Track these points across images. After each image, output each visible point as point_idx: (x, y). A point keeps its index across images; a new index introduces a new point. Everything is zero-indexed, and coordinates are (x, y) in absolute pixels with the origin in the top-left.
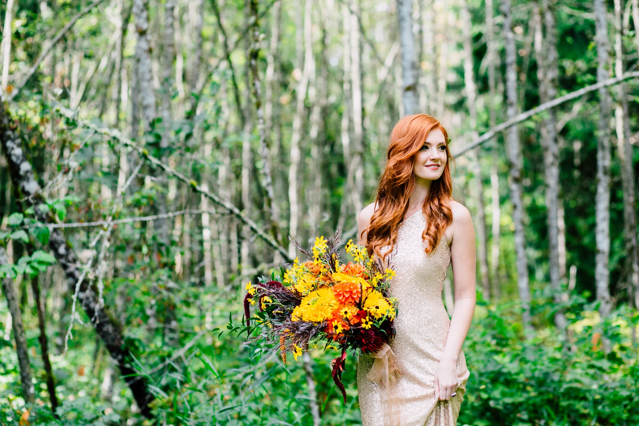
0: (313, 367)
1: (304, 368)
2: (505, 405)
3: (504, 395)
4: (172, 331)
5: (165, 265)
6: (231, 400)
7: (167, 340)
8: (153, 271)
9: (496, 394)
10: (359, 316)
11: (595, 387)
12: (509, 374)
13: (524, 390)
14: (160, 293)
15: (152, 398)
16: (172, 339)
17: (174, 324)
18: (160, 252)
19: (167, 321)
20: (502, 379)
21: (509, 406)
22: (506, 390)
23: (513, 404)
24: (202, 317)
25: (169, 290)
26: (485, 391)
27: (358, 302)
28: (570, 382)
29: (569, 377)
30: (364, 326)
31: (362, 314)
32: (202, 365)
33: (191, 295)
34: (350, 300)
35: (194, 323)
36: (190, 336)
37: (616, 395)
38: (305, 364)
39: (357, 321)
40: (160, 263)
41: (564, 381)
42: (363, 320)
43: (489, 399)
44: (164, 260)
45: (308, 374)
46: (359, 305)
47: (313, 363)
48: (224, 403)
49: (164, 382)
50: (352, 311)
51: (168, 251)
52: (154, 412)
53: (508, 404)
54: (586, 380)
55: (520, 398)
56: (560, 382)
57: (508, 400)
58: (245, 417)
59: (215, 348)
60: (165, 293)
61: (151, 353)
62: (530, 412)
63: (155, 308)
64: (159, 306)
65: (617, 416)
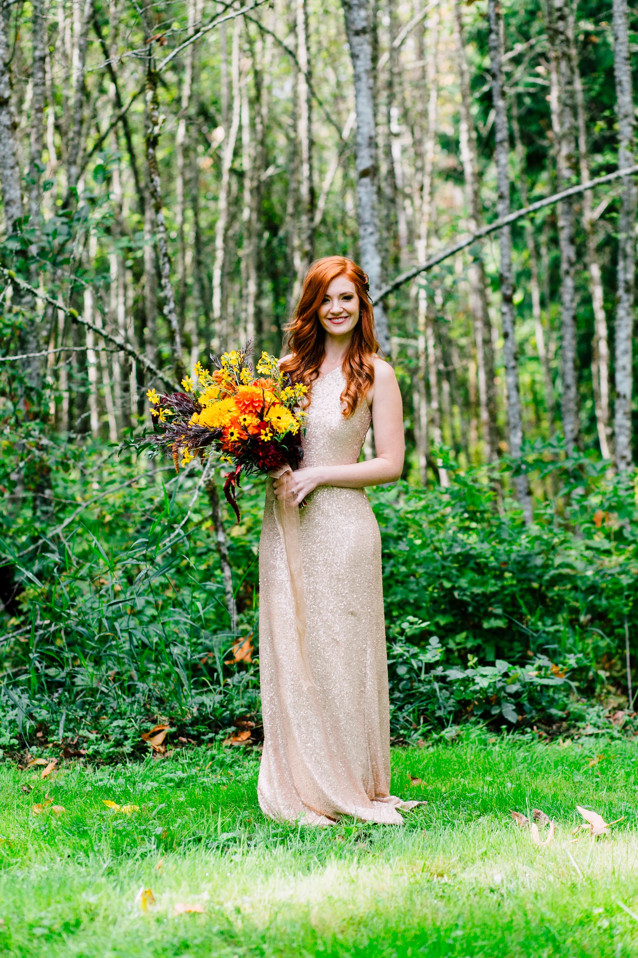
0: (229, 549)
1: (219, 551)
2: (474, 596)
3: (473, 583)
4: (46, 502)
5: (36, 416)
6: (122, 592)
7: (39, 513)
8: (18, 424)
9: (463, 582)
10: (258, 427)
11: (589, 573)
12: (479, 556)
13: (500, 577)
14: (29, 452)
15: (21, 589)
16: (45, 513)
17: (48, 493)
18: (29, 397)
19: (40, 489)
20: (472, 564)
21: (478, 598)
22: (477, 577)
23: (484, 594)
24: (86, 483)
25: (41, 448)
26: (449, 579)
27: (259, 411)
28: (560, 566)
29: (558, 561)
30: (263, 437)
31: (263, 425)
32: (86, 546)
33: (69, 454)
34: (251, 408)
35: (75, 490)
36: (70, 508)
37: (616, 583)
38: (219, 544)
39: (256, 431)
40: (28, 412)
41: (552, 565)
42: (263, 431)
43: (453, 588)
44: (35, 409)
45: (223, 557)
46: (260, 416)
47: (229, 543)
48: (116, 595)
49: (37, 566)
50: (252, 420)
51: (40, 396)
52: (25, 607)
53: (478, 595)
54: (579, 565)
55: (492, 587)
56: (546, 566)
57: (477, 590)
58: (140, 612)
59: (103, 525)
60: (37, 453)
61: (20, 532)
62: (505, 606)
63: (23, 472)
64: (28, 469)
65: (616, 610)
